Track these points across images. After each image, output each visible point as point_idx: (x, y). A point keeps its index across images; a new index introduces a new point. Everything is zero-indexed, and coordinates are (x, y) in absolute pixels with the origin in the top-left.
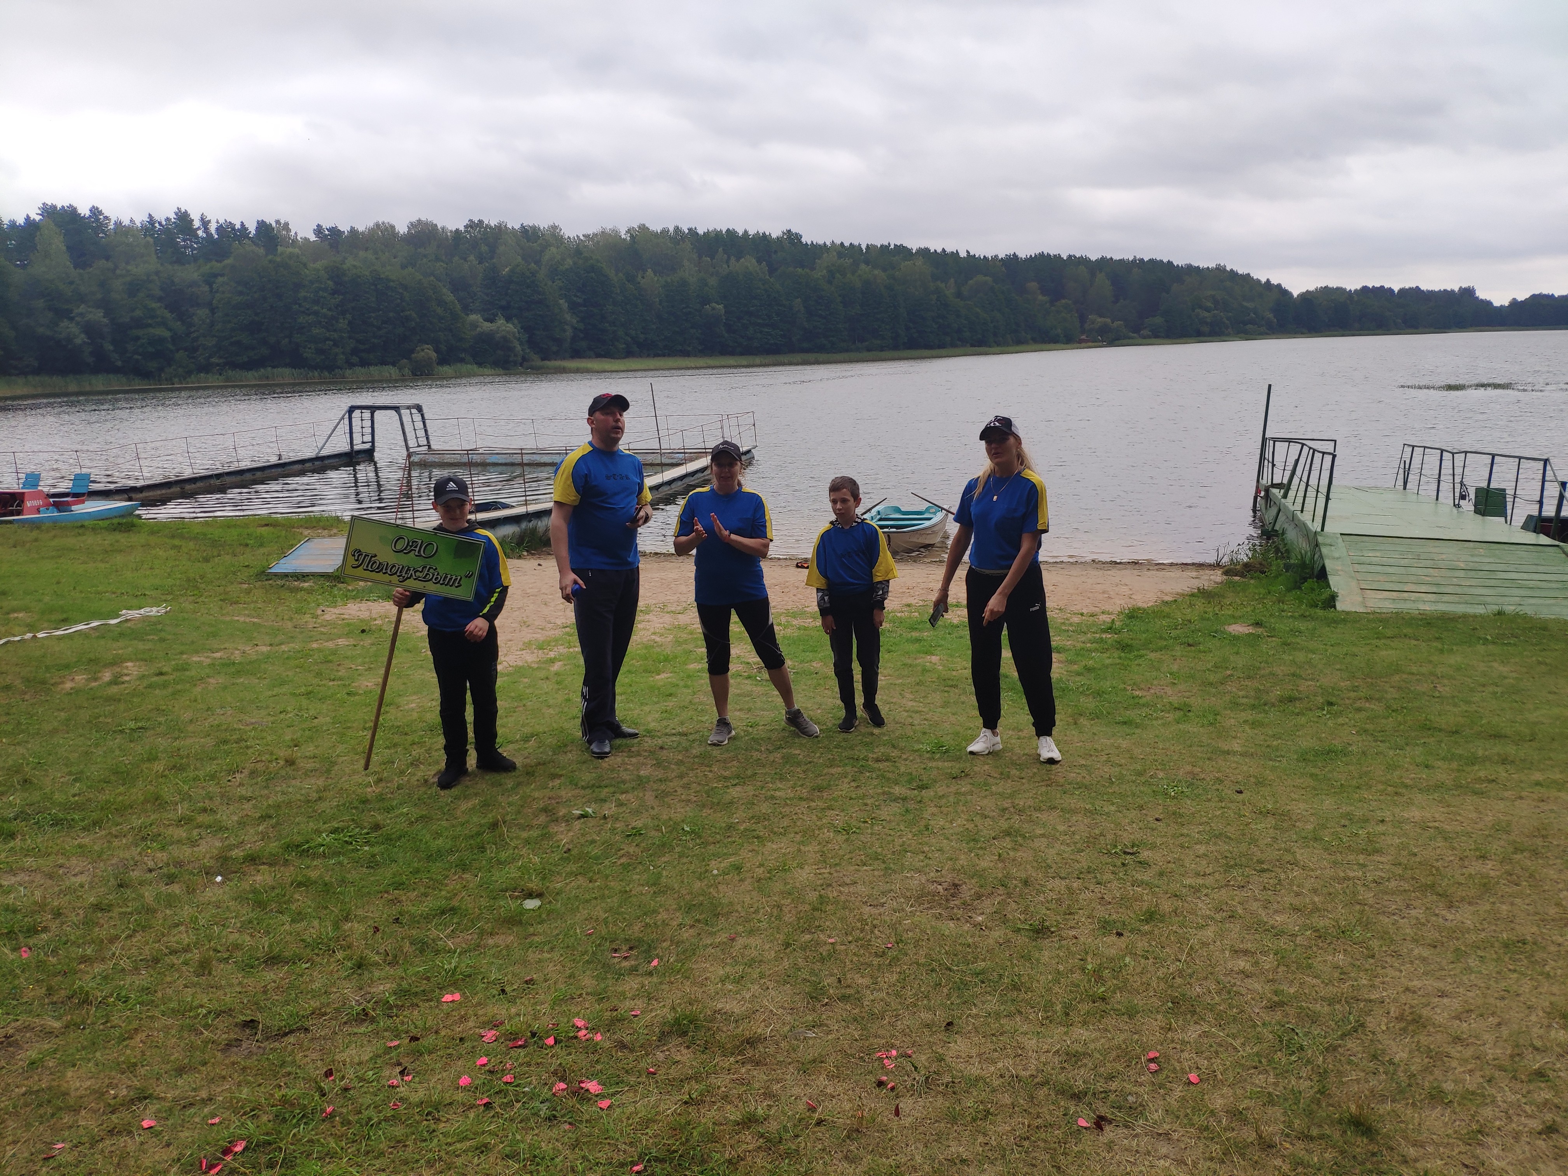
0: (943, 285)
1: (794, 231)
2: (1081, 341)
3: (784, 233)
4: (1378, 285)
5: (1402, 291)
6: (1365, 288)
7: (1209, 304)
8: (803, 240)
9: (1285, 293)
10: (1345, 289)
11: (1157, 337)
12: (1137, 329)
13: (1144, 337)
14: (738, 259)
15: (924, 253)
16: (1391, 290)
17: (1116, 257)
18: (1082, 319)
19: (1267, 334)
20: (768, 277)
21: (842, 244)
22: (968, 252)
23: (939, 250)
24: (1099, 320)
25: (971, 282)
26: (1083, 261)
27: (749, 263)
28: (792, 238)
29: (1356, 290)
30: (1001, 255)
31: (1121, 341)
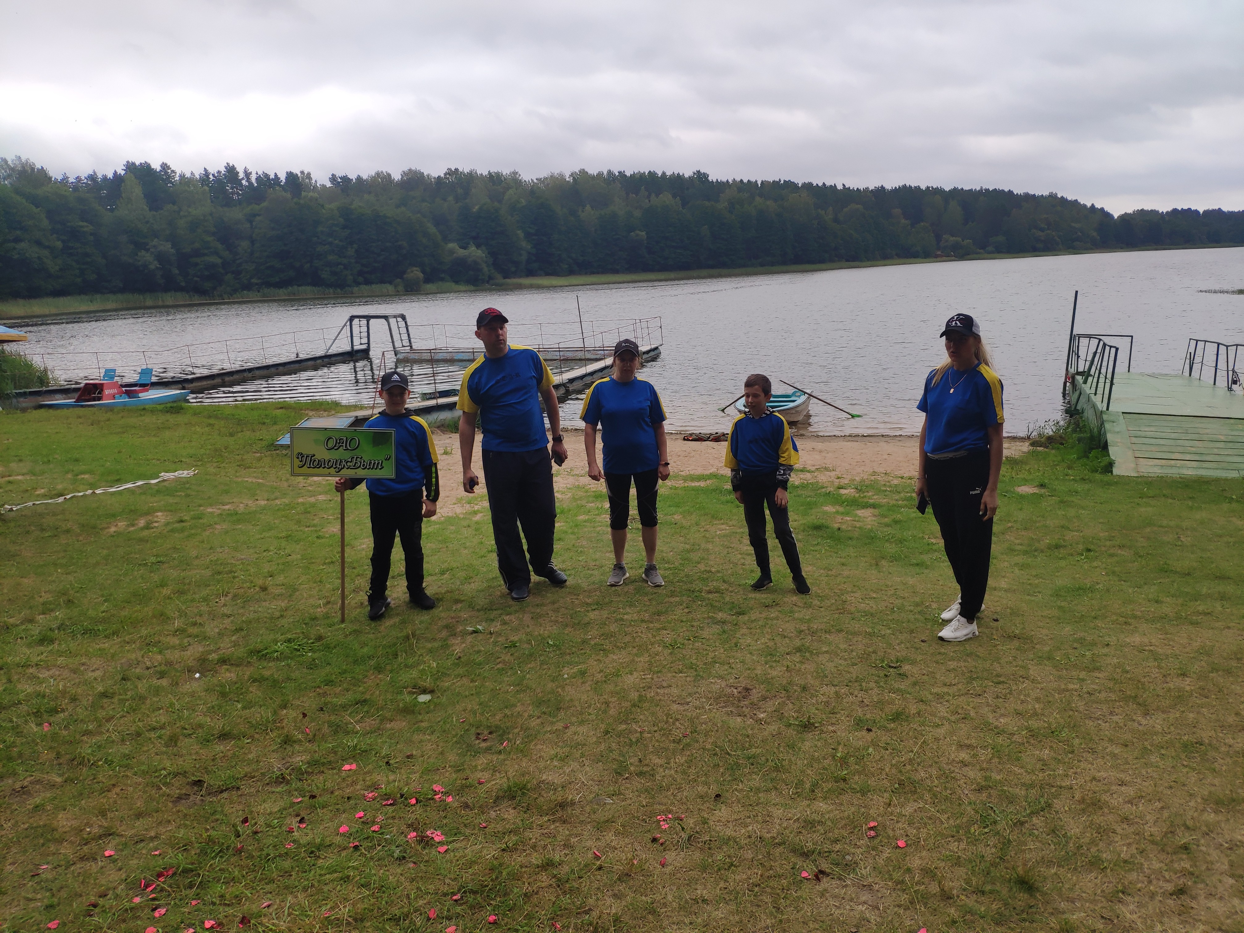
0: (823, 212)
1: (702, 171)
2: (936, 256)
3: (694, 173)
4: (1186, 208)
5: (1206, 212)
6: (1175, 210)
7: (1043, 226)
8: (710, 179)
9: (1108, 215)
10: (1158, 212)
11: (999, 252)
12: (983, 247)
13: (989, 253)
14: (657, 195)
15: (808, 186)
16: (1197, 212)
17: (966, 188)
18: (938, 238)
19: (1092, 249)
20: (681, 209)
21: (741, 180)
22: (843, 185)
23: (820, 184)
24: (952, 239)
25: (845, 210)
26: (938, 192)
27: (666, 198)
28: (701, 177)
29: (1167, 212)
30: (871, 188)
31: (969, 256)
